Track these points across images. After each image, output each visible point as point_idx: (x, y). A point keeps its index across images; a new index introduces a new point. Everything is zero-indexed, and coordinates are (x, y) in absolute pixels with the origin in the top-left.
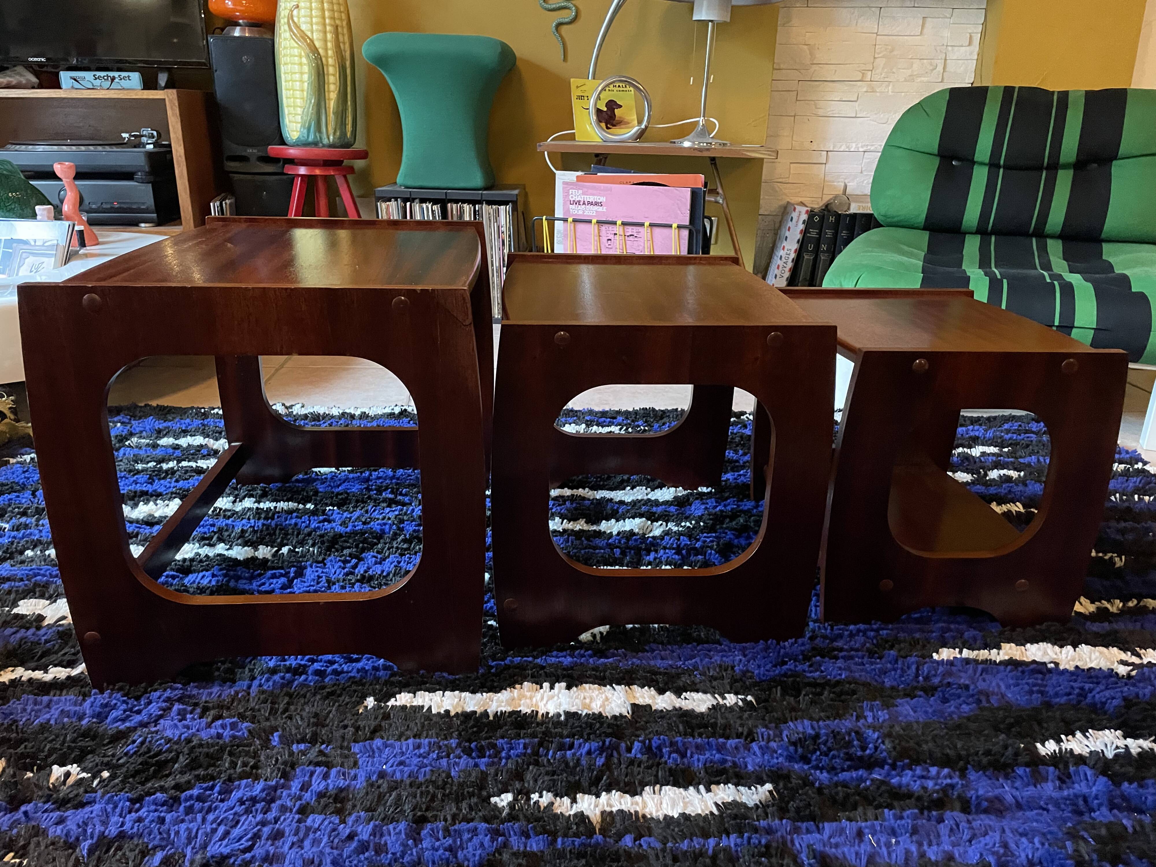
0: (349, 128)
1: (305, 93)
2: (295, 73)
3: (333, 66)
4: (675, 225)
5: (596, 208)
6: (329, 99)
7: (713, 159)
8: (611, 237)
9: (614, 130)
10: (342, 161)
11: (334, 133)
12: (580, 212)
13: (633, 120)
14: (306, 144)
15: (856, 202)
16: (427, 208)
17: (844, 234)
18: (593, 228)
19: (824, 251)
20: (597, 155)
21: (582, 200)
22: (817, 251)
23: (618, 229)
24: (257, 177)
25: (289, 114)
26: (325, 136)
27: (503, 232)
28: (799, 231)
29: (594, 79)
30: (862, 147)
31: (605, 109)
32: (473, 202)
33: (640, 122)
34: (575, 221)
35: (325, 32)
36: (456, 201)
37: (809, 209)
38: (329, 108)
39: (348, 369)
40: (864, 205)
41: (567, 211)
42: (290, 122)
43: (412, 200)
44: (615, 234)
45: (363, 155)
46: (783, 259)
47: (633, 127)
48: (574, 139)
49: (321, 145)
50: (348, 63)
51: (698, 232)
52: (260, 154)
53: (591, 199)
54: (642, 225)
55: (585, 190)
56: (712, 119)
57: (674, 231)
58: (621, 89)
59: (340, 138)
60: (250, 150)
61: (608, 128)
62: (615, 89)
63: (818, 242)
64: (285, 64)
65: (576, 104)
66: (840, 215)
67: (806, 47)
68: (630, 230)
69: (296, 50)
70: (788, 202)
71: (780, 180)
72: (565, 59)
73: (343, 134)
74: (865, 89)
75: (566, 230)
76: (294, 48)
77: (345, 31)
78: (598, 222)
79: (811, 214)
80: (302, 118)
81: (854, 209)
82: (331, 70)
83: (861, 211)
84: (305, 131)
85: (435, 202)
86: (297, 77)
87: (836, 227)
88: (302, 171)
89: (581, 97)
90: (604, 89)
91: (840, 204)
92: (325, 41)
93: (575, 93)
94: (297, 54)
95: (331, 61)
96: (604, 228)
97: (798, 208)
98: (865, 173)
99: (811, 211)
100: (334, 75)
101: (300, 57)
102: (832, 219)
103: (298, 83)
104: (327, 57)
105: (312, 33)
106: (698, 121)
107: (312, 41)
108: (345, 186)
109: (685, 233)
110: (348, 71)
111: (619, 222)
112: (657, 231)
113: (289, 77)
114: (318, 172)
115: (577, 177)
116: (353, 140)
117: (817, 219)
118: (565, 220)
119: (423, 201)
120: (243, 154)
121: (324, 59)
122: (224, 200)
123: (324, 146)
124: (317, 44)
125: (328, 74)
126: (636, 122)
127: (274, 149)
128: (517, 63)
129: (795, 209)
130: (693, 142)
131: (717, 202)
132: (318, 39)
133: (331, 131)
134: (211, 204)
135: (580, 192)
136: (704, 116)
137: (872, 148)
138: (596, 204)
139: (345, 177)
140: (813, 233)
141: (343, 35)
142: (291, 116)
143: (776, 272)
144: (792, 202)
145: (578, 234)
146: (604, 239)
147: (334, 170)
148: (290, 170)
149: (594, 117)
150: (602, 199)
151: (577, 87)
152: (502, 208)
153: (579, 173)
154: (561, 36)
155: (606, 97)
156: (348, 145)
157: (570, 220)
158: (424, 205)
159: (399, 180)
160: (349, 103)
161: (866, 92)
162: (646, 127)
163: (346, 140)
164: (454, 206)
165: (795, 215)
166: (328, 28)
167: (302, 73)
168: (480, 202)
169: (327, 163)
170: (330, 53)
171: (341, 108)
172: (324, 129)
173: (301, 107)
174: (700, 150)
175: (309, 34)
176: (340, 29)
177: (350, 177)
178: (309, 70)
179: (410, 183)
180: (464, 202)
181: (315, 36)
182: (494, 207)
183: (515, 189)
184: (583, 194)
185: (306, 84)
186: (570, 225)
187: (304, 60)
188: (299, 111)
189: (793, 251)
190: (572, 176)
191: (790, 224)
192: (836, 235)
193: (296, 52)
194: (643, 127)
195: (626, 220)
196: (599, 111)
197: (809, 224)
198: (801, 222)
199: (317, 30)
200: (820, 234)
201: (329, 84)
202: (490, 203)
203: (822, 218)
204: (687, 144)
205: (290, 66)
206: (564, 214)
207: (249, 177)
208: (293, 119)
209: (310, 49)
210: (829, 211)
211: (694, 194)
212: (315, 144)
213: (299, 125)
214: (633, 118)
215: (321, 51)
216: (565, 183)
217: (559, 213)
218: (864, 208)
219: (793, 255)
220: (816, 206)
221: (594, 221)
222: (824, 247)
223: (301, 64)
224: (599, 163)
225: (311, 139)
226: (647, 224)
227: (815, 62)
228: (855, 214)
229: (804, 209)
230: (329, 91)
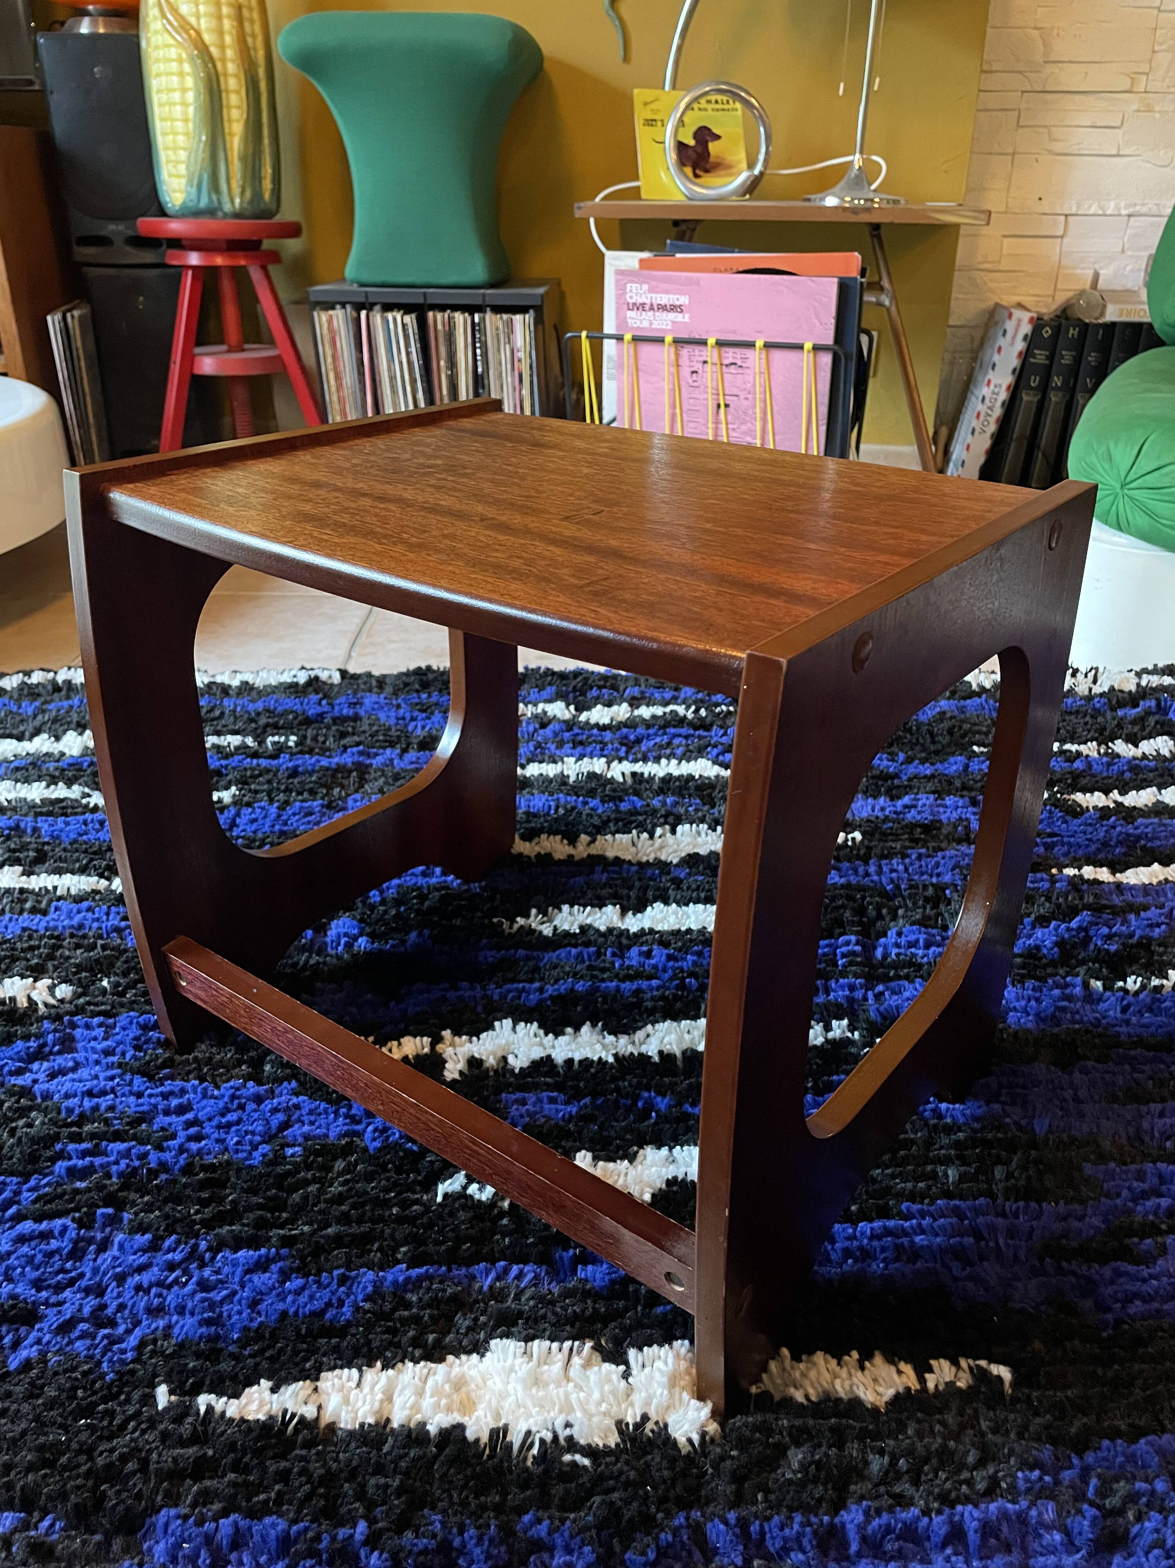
0: (267, 184)
1: (191, 125)
2: (174, 90)
3: (236, 76)
4: (808, 346)
5: (672, 316)
6: (231, 135)
7: (876, 227)
8: (698, 366)
9: (707, 179)
10: (259, 243)
11: (242, 193)
12: (646, 324)
13: (739, 162)
14: (197, 213)
15: (1116, 302)
16: (395, 320)
17: (1092, 358)
18: (666, 352)
19: (1057, 388)
20: (676, 223)
21: (648, 301)
22: (1044, 388)
23: (710, 353)
24: (126, 271)
25: (168, 161)
26: (225, 199)
27: (520, 361)
28: (1015, 354)
29: (674, 87)
30: (1126, 207)
31: (692, 142)
32: (470, 309)
33: (751, 166)
34: (636, 339)
35: (220, 18)
36: (442, 308)
37: (1035, 315)
38: (232, 149)
39: (256, 598)
40: (1129, 307)
41: (622, 322)
42: (170, 175)
43: (370, 307)
44: (705, 362)
45: (293, 231)
46: (987, 400)
47: (740, 174)
48: (639, 198)
49: (220, 214)
50: (261, 72)
51: (848, 357)
52: (131, 233)
53: (664, 299)
54: (751, 345)
55: (653, 283)
56: (875, 158)
57: (806, 357)
58: (720, 106)
59: (251, 202)
60: (112, 227)
61: (696, 176)
62: (710, 107)
63: (1047, 374)
64: (158, 75)
65: (642, 135)
66: (1087, 325)
67: (1036, 32)
68: (730, 354)
69: (173, 50)
70: (997, 305)
71: (986, 266)
72: (626, 59)
73: (257, 195)
74: (1135, 107)
75: (620, 356)
76: (168, 46)
77: (256, 15)
78: (677, 341)
79: (1038, 324)
80: (188, 168)
81: (1112, 314)
82: (232, 83)
83: (1124, 319)
84: (194, 190)
85: (407, 309)
86: (177, 96)
87: (1079, 346)
88: (194, 259)
89: (650, 122)
90: (688, 107)
91: (1088, 304)
92: (221, 33)
93: (640, 115)
94: (174, 56)
95: (231, 67)
96: (686, 351)
97: (1017, 313)
98: (1129, 253)
99: (1039, 319)
100: (237, 92)
101: (180, 61)
102: (1073, 332)
103: (178, 108)
104: (224, 60)
105: (198, 18)
106: (852, 162)
107: (198, 33)
108: (265, 283)
109: (826, 359)
110: (263, 86)
111: (711, 341)
112: (778, 355)
113: (164, 97)
114: (219, 261)
115: (641, 261)
116: (274, 207)
117: (1047, 332)
118: (619, 338)
119: (388, 307)
120: (103, 233)
121: (219, 65)
122: (70, 310)
123: (226, 215)
124: (207, 38)
125: (227, 92)
126: (744, 165)
127: (147, 224)
128: (546, 65)
129: (1010, 316)
130: (842, 199)
131: (879, 304)
132: (207, 30)
133: (236, 190)
134: (49, 318)
135: (645, 287)
136: (861, 152)
137: (1144, 210)
138: (674, 308)
139: (264, 268)
140: (1040, 357)
141: (252, 22)
142: (170, 165)
143: (975, 423)
144: (1004, 303)
145: (641, 362)
146: (686, 372)
147: (246, 257)
148: (173, 258)
149: (672, 156)
150: (683, 300)
151: (646, 104)
152: (518, 318)
153: (645, 255)
154: (620, 19)
155: (694, 120)
156: (267, 214)
157: (628, 337)
158: (390, 316)
159: (349, 271)
160: (266, 141)
161: (1138, 111)
162: (762, 174)
163: (262, 206)
164: (439, 316)
165: (1010, 326)
166: (225, 10)
167: (184, 90)
168: (480, 309)
169: (233, 246)
170: (230, 53)
171: (251, 151)
172: (224, 187)
173: (185, 149)
174: (854, 210)
175: (193, 20)
176: (245, 13)
177: (271, 268)
178: (196, 84)
179: (366, 277)
180: (455, 308)
181: (204, 24)
182: (505, 316)
183: (540, 285)
184: (651, 290)
185: (191, 109)
186: (627, 347)
187: (187, 68)
188: (183, 155)
189: (1004, 387)
190: (630, 259)
191: (1001, 342)
192: (1078, 360)
193: (173, 53)
194: (756, 172)
195: (724, 337)
196: (681, 147)
197: (1033, 340)
198: (1020, 336)
199: (206, 15)
200: (1051, 358)
201: (229, 107)
202: (498, 309)
203: (1058, 330)
204: (831, 201)
205: (163, 79)
206: (618, 327)
207: (112, 271)
208: (174, 171)
209: (196, 48)
210: (1067, 318)
211: (844, 287)
212: (211, 212)
213: (184, 181)
214: (740, 156)
215: (214, 51)
216: (619, 272)
217: (609, 327)
218: (1129, 313)
219: (1003, 396)
220: (1044, 310)
221: (669, 339)
222: (1057, 381)
223: (181, 74)
224: (681, 237)
225: (204, 203)
226: (759, 344)
227: (1053, 58)
228: (1113, 324)
229: (1026, 316)
230: (230, 121)
